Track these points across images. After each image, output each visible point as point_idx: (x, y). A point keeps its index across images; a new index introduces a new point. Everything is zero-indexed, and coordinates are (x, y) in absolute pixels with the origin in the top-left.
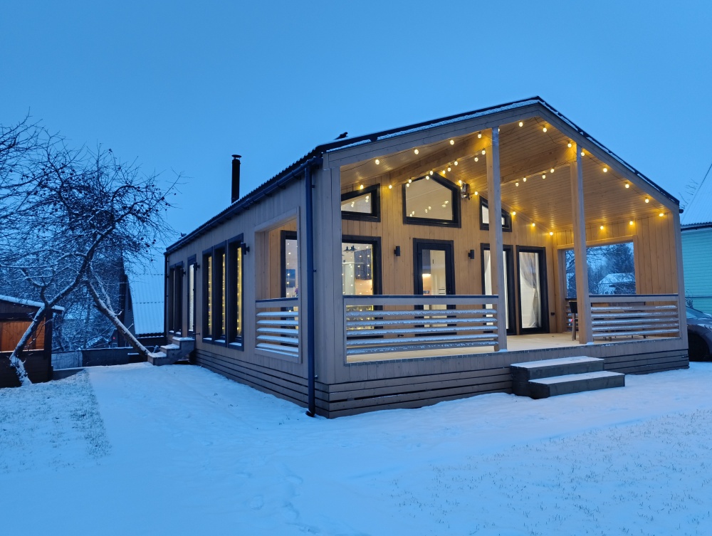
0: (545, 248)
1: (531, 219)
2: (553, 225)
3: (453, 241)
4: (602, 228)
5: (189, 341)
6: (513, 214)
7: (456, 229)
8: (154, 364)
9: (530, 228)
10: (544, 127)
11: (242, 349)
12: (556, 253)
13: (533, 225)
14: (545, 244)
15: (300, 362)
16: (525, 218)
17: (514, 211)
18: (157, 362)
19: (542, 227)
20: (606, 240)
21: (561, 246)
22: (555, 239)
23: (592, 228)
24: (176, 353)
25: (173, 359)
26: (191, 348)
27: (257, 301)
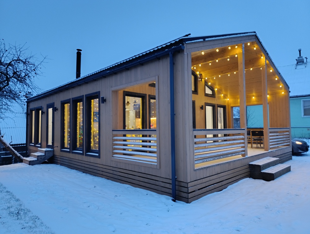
0: (226, 106)
1: (222, 92)
2: (229, 96)
3: (195, 101)
4: (253, 98)
5: (50, 151)
6: (216, 89)
7: (196, 95)
8: (30, 165)
9: (221, 96)
10: (254, 47)
11: (99, 157)
12: (230, 108)
13: (222, 95)
14: (226, 104)
15: (158, 168)
16: (220, 92)
17: (216, 88)
18: (31, 163)
19: (225, 97)
20: (255, 103)
21: (232, 105)
22: (230, 102)
23: (249, 98)
24: (43, 157)
25: (41, 161)
26: (51, 155)
27: (113, 131)
